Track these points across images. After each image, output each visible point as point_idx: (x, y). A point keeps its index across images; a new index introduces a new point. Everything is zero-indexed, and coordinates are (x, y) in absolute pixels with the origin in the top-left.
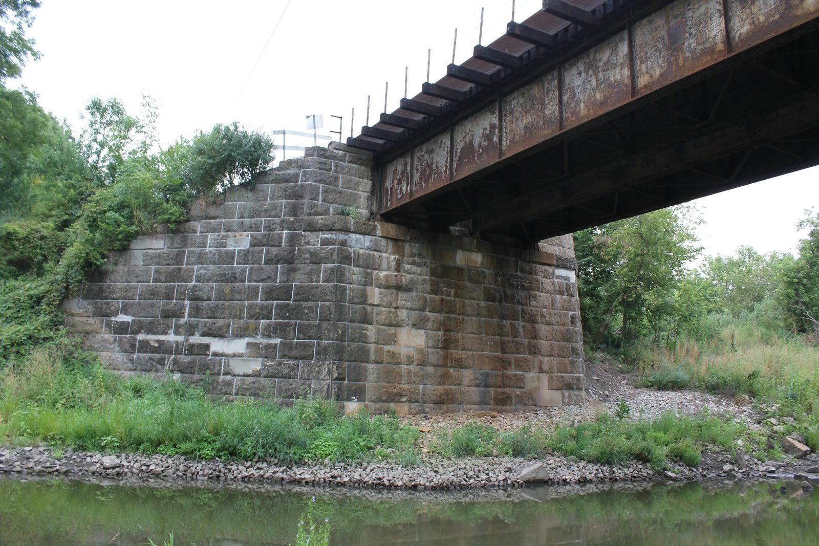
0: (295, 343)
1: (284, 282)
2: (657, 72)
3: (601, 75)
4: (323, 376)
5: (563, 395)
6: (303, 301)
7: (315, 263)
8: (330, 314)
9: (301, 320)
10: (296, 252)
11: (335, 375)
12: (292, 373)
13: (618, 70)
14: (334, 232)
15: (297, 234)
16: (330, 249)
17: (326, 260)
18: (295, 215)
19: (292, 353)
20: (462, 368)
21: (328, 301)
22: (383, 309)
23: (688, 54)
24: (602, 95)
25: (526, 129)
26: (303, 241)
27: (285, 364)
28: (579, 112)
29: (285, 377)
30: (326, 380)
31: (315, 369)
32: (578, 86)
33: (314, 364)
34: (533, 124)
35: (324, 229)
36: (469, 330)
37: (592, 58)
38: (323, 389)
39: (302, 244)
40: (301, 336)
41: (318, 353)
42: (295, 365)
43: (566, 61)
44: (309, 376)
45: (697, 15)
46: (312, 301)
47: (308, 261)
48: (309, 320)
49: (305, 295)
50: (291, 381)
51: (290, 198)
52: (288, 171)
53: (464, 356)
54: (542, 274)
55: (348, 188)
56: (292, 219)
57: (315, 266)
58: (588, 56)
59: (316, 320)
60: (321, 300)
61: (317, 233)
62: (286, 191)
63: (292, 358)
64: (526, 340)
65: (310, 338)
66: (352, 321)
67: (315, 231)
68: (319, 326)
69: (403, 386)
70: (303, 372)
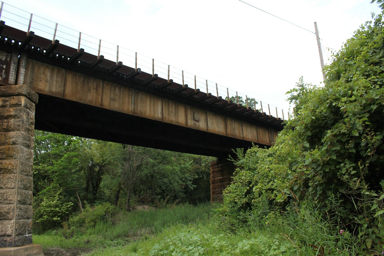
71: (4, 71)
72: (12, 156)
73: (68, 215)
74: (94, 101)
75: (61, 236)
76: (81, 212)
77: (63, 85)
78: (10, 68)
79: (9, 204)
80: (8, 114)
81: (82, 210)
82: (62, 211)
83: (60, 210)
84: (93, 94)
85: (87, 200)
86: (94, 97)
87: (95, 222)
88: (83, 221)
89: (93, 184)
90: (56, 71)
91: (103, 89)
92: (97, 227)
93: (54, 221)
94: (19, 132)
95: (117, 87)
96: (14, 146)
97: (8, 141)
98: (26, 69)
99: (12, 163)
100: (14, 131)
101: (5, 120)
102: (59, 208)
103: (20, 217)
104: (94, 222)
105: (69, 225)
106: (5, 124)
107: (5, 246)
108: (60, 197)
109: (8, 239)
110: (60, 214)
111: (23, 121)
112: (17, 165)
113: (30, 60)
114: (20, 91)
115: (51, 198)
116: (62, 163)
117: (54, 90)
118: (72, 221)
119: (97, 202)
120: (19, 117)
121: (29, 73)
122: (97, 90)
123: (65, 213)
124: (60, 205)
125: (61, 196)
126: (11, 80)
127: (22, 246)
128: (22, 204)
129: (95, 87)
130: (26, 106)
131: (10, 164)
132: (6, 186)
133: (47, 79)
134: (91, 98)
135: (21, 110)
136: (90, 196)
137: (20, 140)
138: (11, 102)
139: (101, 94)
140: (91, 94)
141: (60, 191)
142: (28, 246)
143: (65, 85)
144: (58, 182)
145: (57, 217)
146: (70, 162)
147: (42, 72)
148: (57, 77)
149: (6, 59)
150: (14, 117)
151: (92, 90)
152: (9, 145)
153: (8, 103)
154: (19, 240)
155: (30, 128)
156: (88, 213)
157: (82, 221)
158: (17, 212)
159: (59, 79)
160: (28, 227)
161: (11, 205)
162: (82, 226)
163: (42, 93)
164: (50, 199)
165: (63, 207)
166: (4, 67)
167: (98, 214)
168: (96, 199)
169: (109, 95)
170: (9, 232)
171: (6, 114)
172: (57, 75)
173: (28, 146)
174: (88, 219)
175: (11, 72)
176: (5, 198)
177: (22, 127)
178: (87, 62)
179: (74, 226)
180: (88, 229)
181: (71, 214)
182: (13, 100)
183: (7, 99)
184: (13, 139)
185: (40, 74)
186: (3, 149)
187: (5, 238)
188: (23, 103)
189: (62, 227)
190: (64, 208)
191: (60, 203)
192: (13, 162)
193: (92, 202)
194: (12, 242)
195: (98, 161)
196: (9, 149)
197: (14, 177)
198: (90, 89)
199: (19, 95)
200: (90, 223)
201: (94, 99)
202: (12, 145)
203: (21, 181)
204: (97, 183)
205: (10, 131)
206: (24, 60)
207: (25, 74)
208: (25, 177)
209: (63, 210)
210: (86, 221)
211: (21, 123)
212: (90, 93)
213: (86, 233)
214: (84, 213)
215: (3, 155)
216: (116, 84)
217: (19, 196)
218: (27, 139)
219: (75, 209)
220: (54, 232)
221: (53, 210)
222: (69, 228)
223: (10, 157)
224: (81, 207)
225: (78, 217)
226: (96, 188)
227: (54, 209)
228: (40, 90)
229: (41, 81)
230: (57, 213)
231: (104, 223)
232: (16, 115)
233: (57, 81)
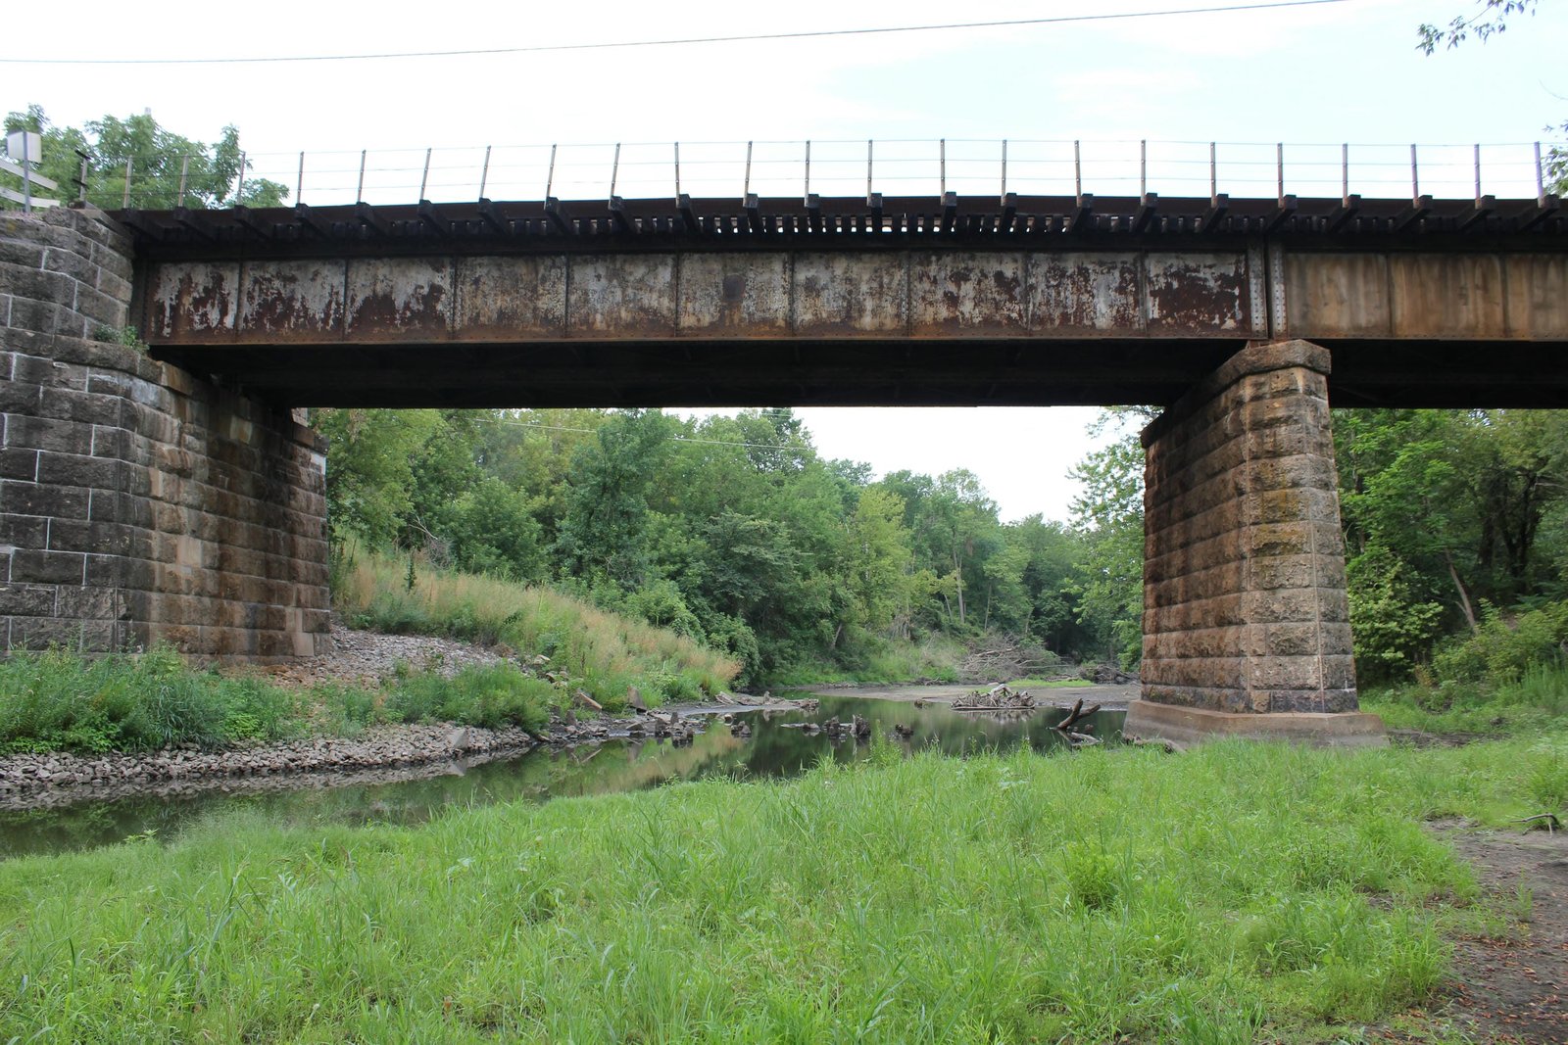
0: (46, 556)
1: (20, 446)
2: (706, 320)
3: (630, 291)
4: (102, 613)
5: (315, 641)
6: (58, 483)
7: (80, 421)
8: (112, 511)
9: (57, 515)
10: (41, 395)
11: (123, 611)
12: (44, 607)
13: (655, 296)
14: (115, 373)
15: (45, 364)
16: (110, 401)
17: (104, 418)
18: (36, 327)
19: (43, 573)
20: (234, 599)
21: (108, 488)
22: (166, 505)
23: (745, 315)
24: (630, 315)
25: (501, 314)
26: (56, 379)
27: (28, 591)
28: (593, 323)
29: (29, 613)
30: (108, 619)
31: (88, 601)
32: (595, 291)
33: (85, 593)
34: (515, 313)
35: (98, 364)
36: (240, 542)
37: (618, 266)
38: (105, 634)
39: (54, 383)
40: (59, 544)
41: (91, 574)
42: (48, 593)
43: (580, 253)
44: (75, 612)
45: (759, 279)
46: (77, 485)
47: (66, 416)
48: (71, 517)
49: (60, 472)
50: (41, 620)
51: (24, 295)
52: (18, 243)
53: (237, 581)
54: (300, 460)
55: (105, 292)
56: (30, 334)
57: (80, 426)
58: (614, 261)
59: (86, 518)
60: (94, 484)
61: (82, 368)
62: (17, 279)
63: (42, 581)
64: (286, 558)
65: (76, 548)
66: (136, 524)
67: (79, 364)
68: (93, 529)
69: (184, 627)
70: (66, 605)
71: (1237, 303)
72: (1294, 514)
73: (1427, 643)
74: (1480, 326)
75: (1411, 707)
76: (1472, 632)
77: (1385, 301)
78: (1249, 291)
79: (1304, 620)
80: (1272, 416)
81: (1476, 627)
82: (1408, 630)
83: (1401, 627)
84: (1475, 303)
85: (1490, 596)
86: (1480, 312)
87: (1521, 666)
88: (1479, 663)
89: (1508, 537)
90: (1360, 266)
91: (1504, 282)
92: (1530, 681)
93: (1386, 661)
94: (1302, 456)
95: (1552, 264)
96: (1297, 491)
97: (1280, 479)
98: (1285, 284)
99: (1298, 529)
100: (1291, 454)
101: (1268, 431)
102: (1399, 622)
103: (1331, 649)
104: (1519, 666)
105: (1434, 674)
106: (1269, 440)
107: (1308, 710)
108: (1398, 586)
109: (1313, 695)
110: (1402, 640)
111: (1307, 428)
112: (1309, 534)
113: (1291, 255)
114: (1291, 357)
115: (1370, 590)
116: (1392, 481)
117: (1363, 319)
118: (1445, 663)
119: (1528, 601)
120: (1296, 422)
121: (1295, 291)
122: (1485, 288)
123: (1416, 637)
124: (1401, 613)
125: (1401, 583)
126: (1257, 321)
127: (1340, 711)
128: (1330, 620)
129: (1479, 281)
130: (1309, 392)
131: (1293, 532)
132: (1291, 581)
133: (1341, 296)
134: (1471, 316)
135: (1298, 404)
136: (1500, 575)
137: (1308, 476)
138: (1274, 385)
139: (1499, 299)
140: (1471, 306)
141: (1396, 568)
142: (1351, 714)
143: (1390, 300)
144: (1384, 540)
145: (1393, 649)
146: (1419, 476)
147: (1325, 278)
148: (1366, 283)
149: (1236, 272)
150: (1287, 420)
151: (1470, 293)
152: (1284, 488)
153: (1266, 389)
154: (1334, 698)
155: (1324, 441)
156: (1496, 638)
157: (1476, 662)
158: (1322, 639)
159: (1373, 287)
160: (1348, 671)
161: (1308, 623)
162: (1477, 678)
163: (1334, 337)
164: (1366, 593)
165: (1411, 619)
166: (1237, 292)
167: (1530, 641)
168: (1522, 589)
169: (1526, 296)
170: (1312, 682)
171: (1266, 418)
172: (1365, 276)
173: (1326, 486)
174: (1498, 657)
175: (1253, 302)
176: (1294, 608)
177: (1309, 443)
178: (1444, 217)
179: (1451, 678)
180: (1498, 686)
181: (1438, 638)
182: (1275, 379)
183: (1262, 379)
184: (1292, 474)
185: (1322, 286)
186: (1273, 499)
187: (1306, 693)
188: (1301, 385)
189: (1411, 679)
190: (1414, 623)
191: (1399, 605)
192: (1298, 526)
193: (1508, 600)
194: (1320, 702)
195: (1518, 462)
196: (1286, 499)
197: (1306, 559)
198: (1464, 292)
199: (1288, 366)
200: (1504, 668)
201: (1482, 319)
202: (1291, 487)
203: (1323, 569)
204: (1523, 532)
205: (1281, 455)
206: (1276, 262)
207: (1286, 298)
208: (1328, 559)
209: (1411, 628)
210: (1489, 663)
211: (1303, 435)
212: (1466, 304)
213: (1494, 698)
214: (1483, 638)
215: (1274, 512)
216: (1546, 256)
217: (1322, 604)
218: (1323, 469)
219: (1450, 624)
220: (1387, 694)
221: (1379, 629)
222: (1436, 685)
223: (1292, 515)
224: (1470, 618)
225: (1463, 649)
226: (1519, 550)
227: (1381, 625)
228: (1329, 329)
229: (1326, 304)
230: (1394, 638)
231: (1552, 669)
232: (1290, 417)
233: (1367, 295)
